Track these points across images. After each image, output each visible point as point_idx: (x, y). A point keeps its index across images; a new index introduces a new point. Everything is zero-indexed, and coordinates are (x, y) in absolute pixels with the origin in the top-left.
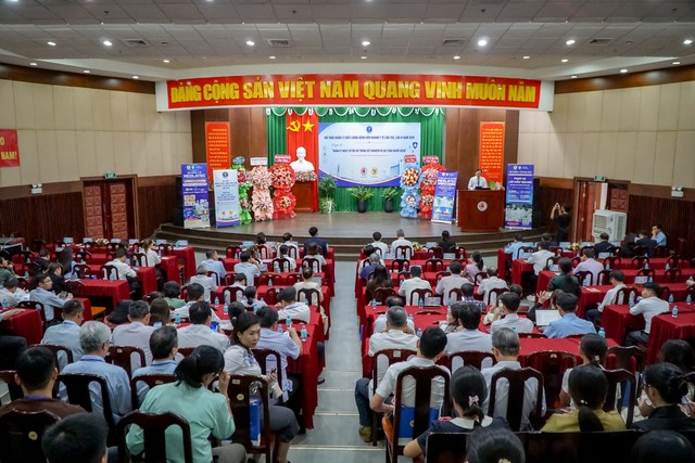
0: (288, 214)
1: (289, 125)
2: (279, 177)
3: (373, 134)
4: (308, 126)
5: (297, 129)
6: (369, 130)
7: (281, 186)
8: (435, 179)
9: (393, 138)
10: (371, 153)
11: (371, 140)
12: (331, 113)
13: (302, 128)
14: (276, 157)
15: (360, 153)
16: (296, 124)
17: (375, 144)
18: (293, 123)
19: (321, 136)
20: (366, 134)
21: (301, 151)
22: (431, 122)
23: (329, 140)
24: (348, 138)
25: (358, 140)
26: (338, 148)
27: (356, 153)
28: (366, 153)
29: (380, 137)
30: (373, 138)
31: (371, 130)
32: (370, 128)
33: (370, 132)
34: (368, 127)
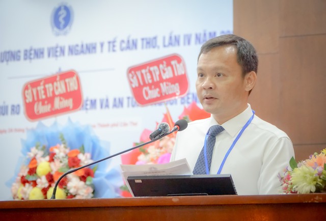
6: (63, 18)
29: (102, 45)
30: (73, 50)
31: (68, 19)
32: (63, 13)
33: (65, 26)
34: (59, 9)
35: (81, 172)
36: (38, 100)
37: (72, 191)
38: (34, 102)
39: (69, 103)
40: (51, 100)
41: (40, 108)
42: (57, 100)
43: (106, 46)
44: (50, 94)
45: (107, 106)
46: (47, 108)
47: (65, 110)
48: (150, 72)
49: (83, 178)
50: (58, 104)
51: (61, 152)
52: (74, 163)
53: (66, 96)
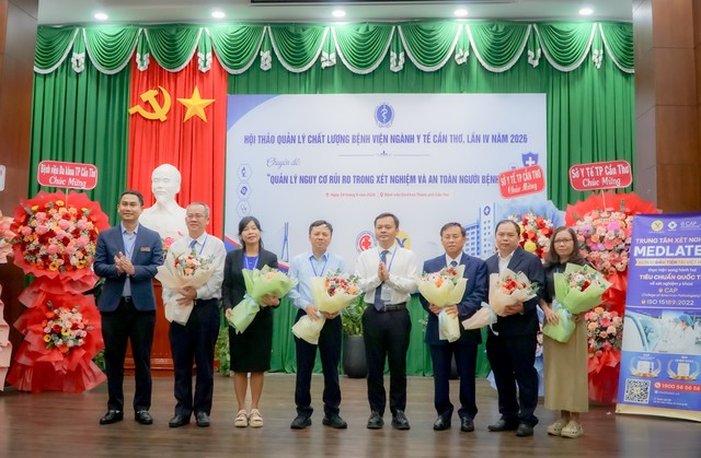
1: (137, 101)
2: (45, 238)
3: (396, 127)
4: (196, 104)
5: (160, 113)
6: (385, 115)
7: (52, 272)
8: (623, 248)
9: (457, 139)
10: (389, 187)
11: (389, 147)
12: (266, 64)
13: (178, 110)
14: (43, 169)
15: (353, 187)
16: (160, 98)
17: (401, 160)
18: (149, 96)
19: (235, 135)
20: (372, 127)
21: (166, 178)
22: (580, 91)
23: (257, 146)
24: (316, 139)
25: (350, 147)
26: (287, 171)
27: (341, 187)
28: (375, 187)
29: (419, 138)
30: (395, 139)
31: (390, 115)
32: (385, 111)
33: (387, 121)
34: (382, 107)
35: (547, 232)
36: (511, 184)
37: (541, 244)
38: (507, 186)
39: (534, 186)
40: (520, 185)
41: (513, 190)
42: (525, 185)
43: (422, 138)
44: (520, 180)
45: (424, 181)
46: (518, 190)
47: (532, 191)
48: (594, 170)
49: (548, 236)
50: (525, 186)
51: (531, 218)
52: (541, 226)
53: (532, 181)
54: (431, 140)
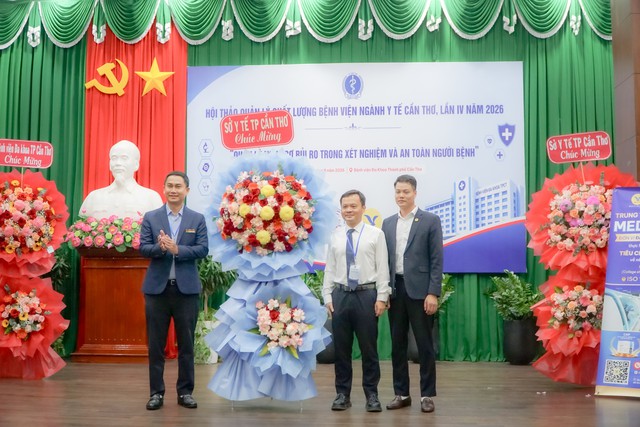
0: (35, 359)
1: (93, 75)
3: (365, 99)
4: (155, 77)
5: (118, 87)
6: (353, 85)
7: (9, 255)
8: (603, 223)
9: (430, 110)
10: (359, 162)
11: (358, 119)
12: (228, 34)
13: (136, 83)
15: (320, 162)
16: (117, 72)
17: (370, 132)
18: (106, 69)
19: (196, 108)
20: (341, 99)
21: (125, 155)
22: (559, 59)
25: (316, 120)
28: (344, 163)
29: (389, 110)
30: (364, 111)
32: (353, 82)
33: (356, 92)
34: (350, 78)
36: (240, 132)
38: (234, 133)
39: (278, 137)
40: (256, 133)
41: (242, 139)
42: (263, 134)
43: (393, 110)
44: (255, 127)
45: (396, 155)
46: (250, 140)
48: (573, 142)
54: (403, 111)
